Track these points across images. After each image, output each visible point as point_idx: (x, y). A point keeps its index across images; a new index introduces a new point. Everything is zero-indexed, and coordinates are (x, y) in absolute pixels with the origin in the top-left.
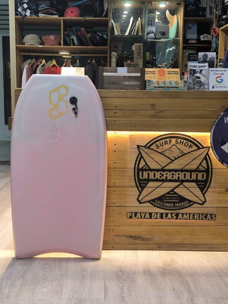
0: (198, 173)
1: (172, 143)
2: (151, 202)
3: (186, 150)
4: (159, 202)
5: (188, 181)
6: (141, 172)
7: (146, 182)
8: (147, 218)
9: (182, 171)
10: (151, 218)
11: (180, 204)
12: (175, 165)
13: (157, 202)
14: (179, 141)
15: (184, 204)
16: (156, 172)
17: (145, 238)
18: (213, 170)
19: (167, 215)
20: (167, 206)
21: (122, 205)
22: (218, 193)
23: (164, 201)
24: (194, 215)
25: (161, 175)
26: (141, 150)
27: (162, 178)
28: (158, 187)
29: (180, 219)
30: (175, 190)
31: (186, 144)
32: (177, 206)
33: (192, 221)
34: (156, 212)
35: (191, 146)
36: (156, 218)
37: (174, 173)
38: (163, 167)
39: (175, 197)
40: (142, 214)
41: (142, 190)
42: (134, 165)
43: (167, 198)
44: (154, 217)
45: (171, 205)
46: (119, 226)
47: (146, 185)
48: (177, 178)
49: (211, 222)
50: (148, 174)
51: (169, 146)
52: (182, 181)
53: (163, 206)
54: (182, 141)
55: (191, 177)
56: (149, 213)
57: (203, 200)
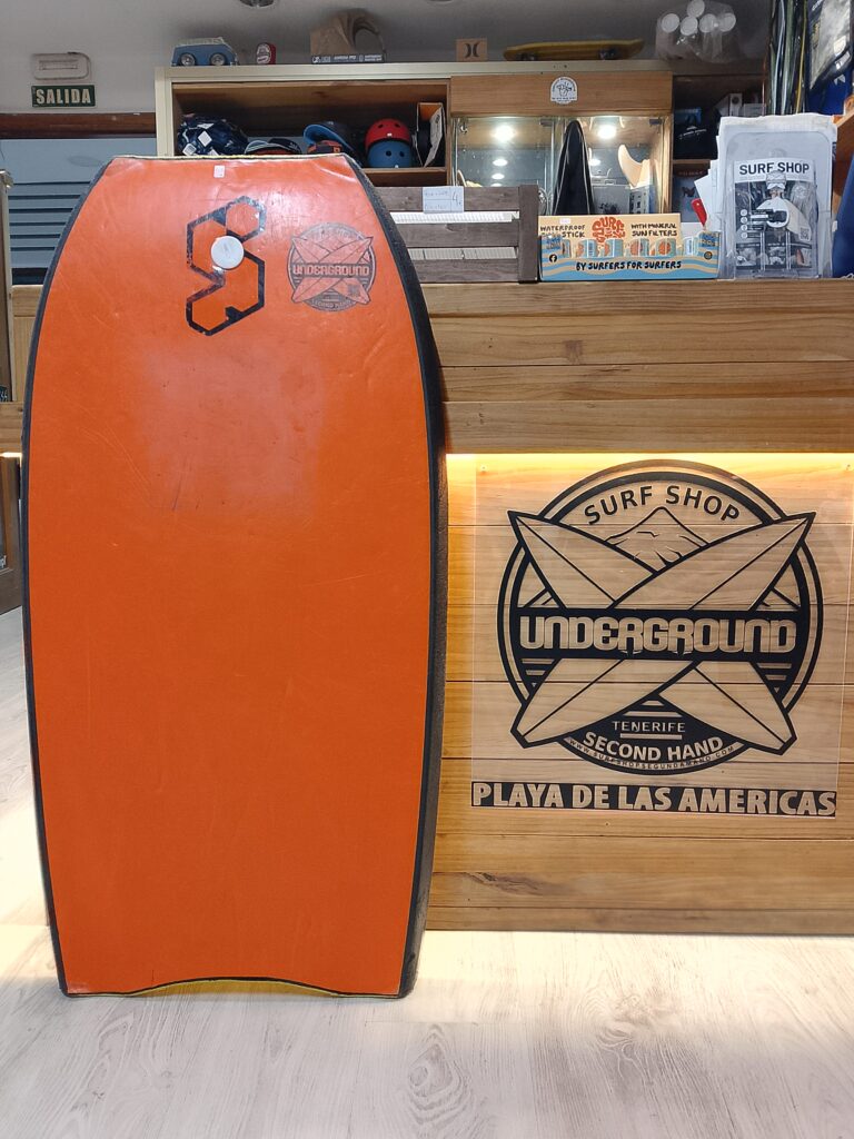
0: (761, 623)
1: (652, 503)
2: (568, 740)
4: (599, 741)
5: (718, 656)
6: (525, 622)
7: (549, 661)
8: (554, 806)
9: (693, 614)
11: (688, 751)
12: (666, 593)
13: (592, 741)
15: (706, 751)
16: (586, 621)
17: (544, 884)
18: (825, 609)
19: (633, 792)
20: (635, 757)
21: (453, 751)
22: (848, 703)
23: (622, 736)
24: (745, 796)
25: (608, 634)
26: (525, 533)
27: (613, 643)
28: (592, 683)
29: (688, 810)
30: (662, 694)
31: (713, 505)
32: (675, 757)
33: (736, 819)
34: (591, 781)
35: (732, 513)
36: (591, 806)
37: (662, 623)
38: (616, 598)
39: (668, 720)
40: (532, 788)
41: (533, 692)
42: (497, 593)
43: (634, 725)
44: (582, 799)
45: (650, 754)
46: (442, 835)
47: (546, 675)
48: (673, 646)
49: (818, 823)
50: (557, 627)
51: (641, 513)
52: (696, 658)
53: (618, 756)
54: (694, 493)
55: (731, 641)
56: (563, 786)
57: (786, 736)
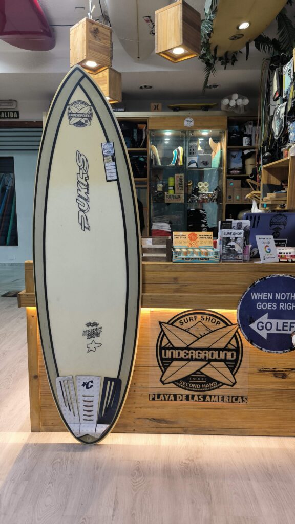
0: (227, 352)
1: (197, 320)
2: (176, 383)
3: (213, 327)
4: (184, 383)
5: (216, 360)
6: (163, 351)
7: (170, 361)
8: (172, 400)
9: (209, 349)
10: (175, 399)
11: (208, 386)
12: (201, 344)
13: (182, 383)
14: (205, 317)
15: (212, 385)
16: (180, 351)
17: (169, 421)
18: (243, 348)
19: (193, 396)
20: (194, 387)
21: (144, 385)
22: (250, 373)
23: (190, 381)
24: (223, 397)
26: (163, 327)
27: (187, 357)
28: (183, 367)
29: (208, 401)
30: (201, 370)
31: (213, 321)
32: (204, 387)
33: (221, 404)
34: (181, 393)
35: (219, 323)
36: (182, 400)
37: (201, 352)
38: (188, 345)
39: (202, 377)
40: (166, 395)
41: (166, 370)
42: (156, 343)
43: (193, 378)
44: (179, 398)
45: (198, 386)
46: (141, 408)
47: (170, 365)
48: (203, 357)
49: (242, 405)
50: (172, 353)
51: (195, 322)
52: (210, 361)
53: (189, 387)
54: (208, 318)
55: (219, 356)
56: (174, 395)
57: (233, 381)
